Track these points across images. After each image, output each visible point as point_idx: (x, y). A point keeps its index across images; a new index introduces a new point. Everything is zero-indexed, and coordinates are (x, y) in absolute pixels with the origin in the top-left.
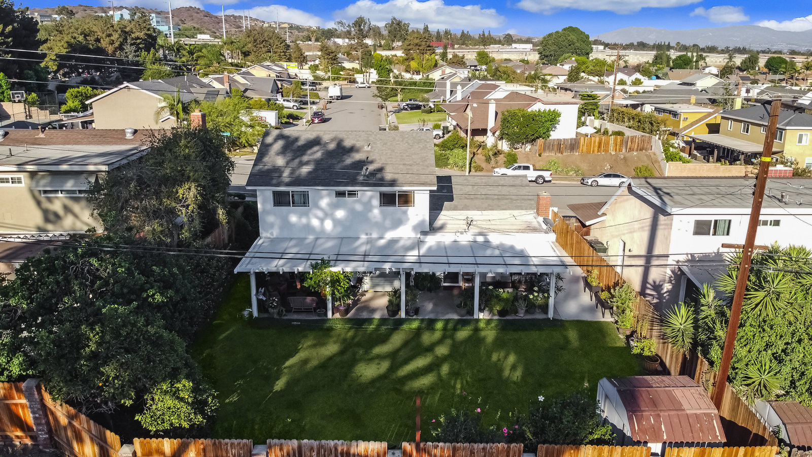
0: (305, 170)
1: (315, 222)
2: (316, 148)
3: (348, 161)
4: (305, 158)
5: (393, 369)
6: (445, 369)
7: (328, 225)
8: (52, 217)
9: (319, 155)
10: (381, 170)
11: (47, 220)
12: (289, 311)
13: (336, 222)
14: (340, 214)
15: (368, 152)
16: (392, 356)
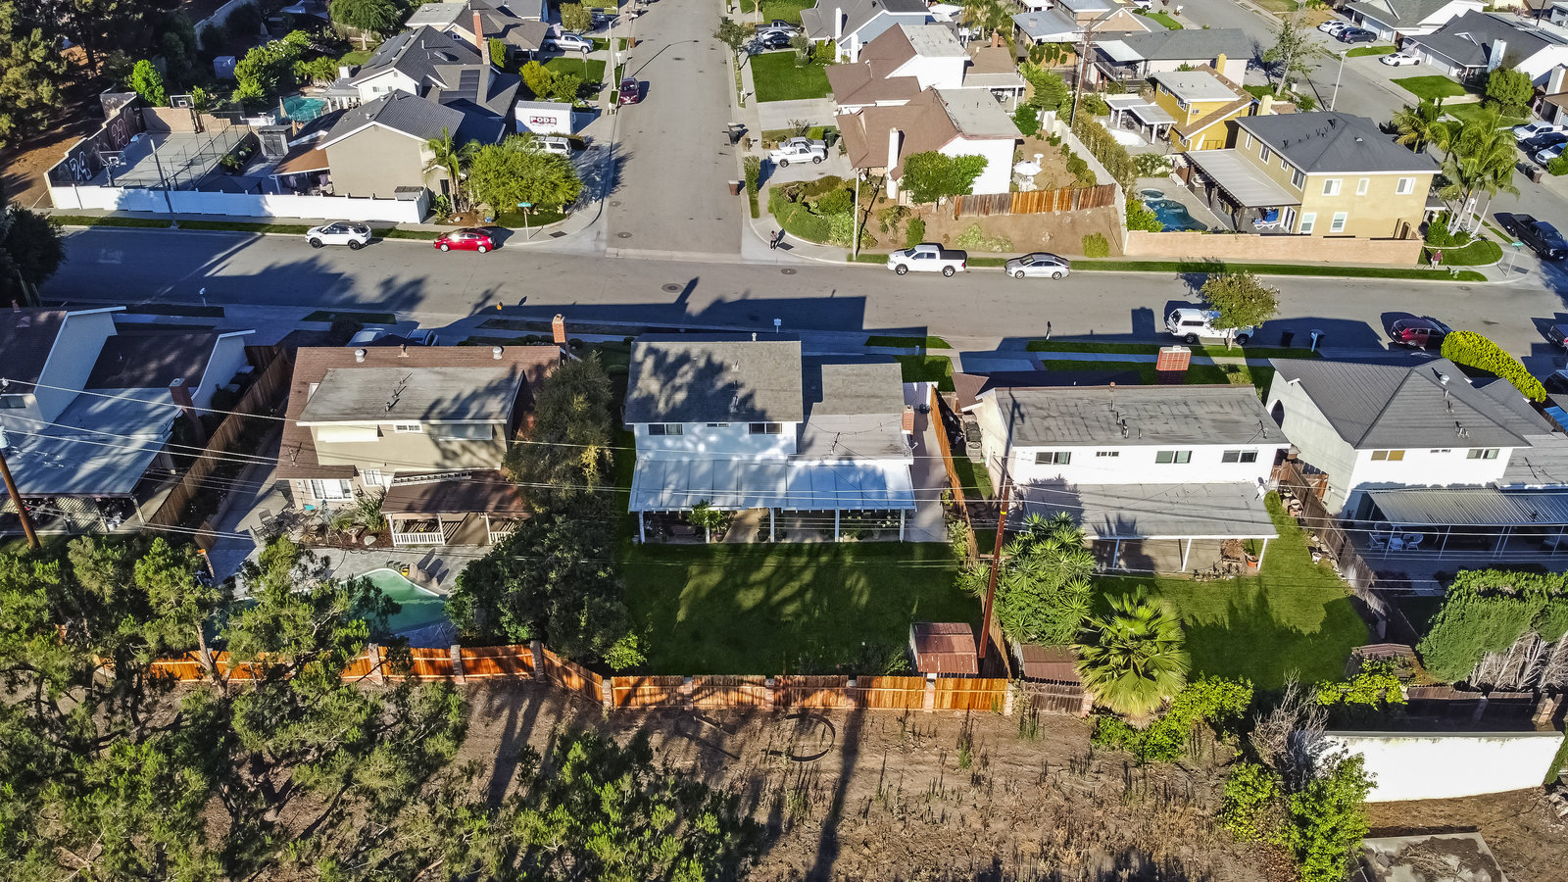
0: (680, 396)
1: (689, 445)
2: (686, 368)
3: (720, 384)
4: (678, 381)
5: (768, 596)
6: (808, 596)
7: (701, 448)
8: (450, 455)
9: (689, 377)
10: (750, 396)
11: (445, 457)
12: (671, 534)
13: (708, 445)
14: (713, 438)
15: (736, 373)
16: (766, 582)
